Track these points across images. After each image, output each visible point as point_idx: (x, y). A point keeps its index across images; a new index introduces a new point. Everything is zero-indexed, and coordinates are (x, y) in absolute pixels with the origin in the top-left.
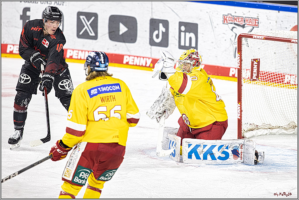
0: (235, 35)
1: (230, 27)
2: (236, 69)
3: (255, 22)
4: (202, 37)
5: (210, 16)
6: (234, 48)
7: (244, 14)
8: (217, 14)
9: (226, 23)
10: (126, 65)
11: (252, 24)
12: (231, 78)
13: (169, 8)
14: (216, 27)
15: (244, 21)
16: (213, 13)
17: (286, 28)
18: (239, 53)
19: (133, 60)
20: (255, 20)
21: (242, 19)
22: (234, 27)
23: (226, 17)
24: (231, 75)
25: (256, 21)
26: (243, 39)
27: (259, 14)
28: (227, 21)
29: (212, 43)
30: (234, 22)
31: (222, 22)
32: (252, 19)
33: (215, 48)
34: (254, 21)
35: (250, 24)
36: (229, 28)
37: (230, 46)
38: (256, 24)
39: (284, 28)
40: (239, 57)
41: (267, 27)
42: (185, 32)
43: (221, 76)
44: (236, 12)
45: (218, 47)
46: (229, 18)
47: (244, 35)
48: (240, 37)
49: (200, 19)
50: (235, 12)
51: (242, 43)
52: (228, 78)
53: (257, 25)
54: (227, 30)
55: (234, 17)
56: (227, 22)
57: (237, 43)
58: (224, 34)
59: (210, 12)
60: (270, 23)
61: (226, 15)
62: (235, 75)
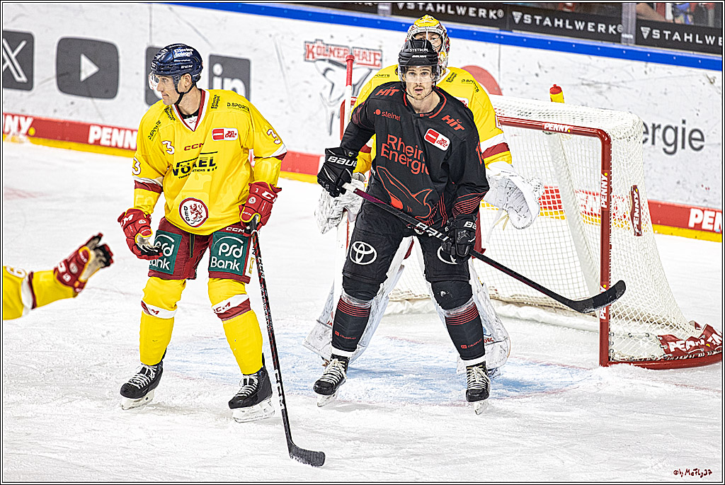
0: (331, 85)
1: (319, 68)
3: (375, 59)
4: (260, 88)
5: (278, 44)
6: (328, 114)
7: (350, 41)
8: (293, 39)
9: (311, 59)
10: (93, 147)
11: (368, 63)
13: (189, 24)
14: (288, 68)
16: (283, 38)
19: (109, 137)
20: (375, 54)
21: (346, 52)
22: (328, 69)
23: (311, 47)
25: (377, 57)
27: (383, 40)
28: (313, 55)
29: (282, 101)
30: (327, 58)
31: (302, 58)
32: (367, 52)
33: (287, 113)
34: (372, 56)
35: (364, 61)
36: (316, 70)
37: (321, 109)
38: (377, 62)
42: (223, 76)
43: (300, 172)
44: (334, 35)
45: (294, 111)
46: (319, 49)
49: (255, 50)
50: (332, 37)
53: (379, 66)
54: (312, 76)
55: (329, 47)
56: (313, 58)
58: (307, 82)
59: (277, 35)
61: (311, 43)
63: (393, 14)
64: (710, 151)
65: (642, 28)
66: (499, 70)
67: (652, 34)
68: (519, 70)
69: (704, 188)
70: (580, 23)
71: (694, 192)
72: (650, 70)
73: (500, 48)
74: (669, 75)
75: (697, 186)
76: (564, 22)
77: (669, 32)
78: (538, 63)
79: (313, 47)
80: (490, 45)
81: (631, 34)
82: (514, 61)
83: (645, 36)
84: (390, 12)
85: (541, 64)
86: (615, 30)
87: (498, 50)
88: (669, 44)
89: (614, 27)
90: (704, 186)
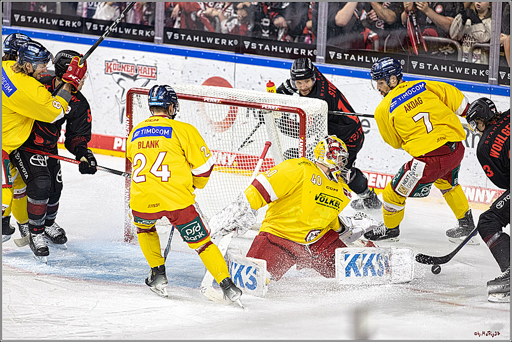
0: (122, 89)
1: (115, 78)
2: (122, 139)
3: (152, 73)
6: (121, 109)
7: (136, 60)
8: (97, 59)
9: (109, 72)
11: (147, 75)
12: (115, 152)
14: (94, 79)
15: (136, 70)
16: (91, 58)
17: (196, 81)
18: (128, 116)
20: (152, 69)
21: (133, 68)
22: (120, 80)
23: (109, 65)
24: (115, 148)
25: (153, 71)
26: (135, 96)
27: (158, 60)
28: (111, 70)
30: (121, 71)
31: (104, 72)
32: (147, 68)
34: (150, 70)
35: (145, 74)
36: (113, 80)
37: (115, 105)
38: (153, 75)
39: (193, 81)
40: (128, 122)
41: (168, 80)
43: (101, 148)
44: (125, 56)
45: (98, 107)
46: (115, 66)
47: (136, 89)
48: (130, 94)
50: (123, 58)
51: (133, 102)
52: (111, 152)
53: (154, 77)
54: (110, 83)
55: (121, 64)
56: (111, 72)
57: (126, 101)
58: (107, 88)
60: (173, 74)
61: (110, 62)
62: (121, 147)
63: (164, 43)
64: (374, 134)
65: (330, 52)
66: (235, 80)
67: (337, 56)
68: (248, 80)
69: (369, 159)
70: (289, 49)
71: (363, 161)
72: (335, 80)
73: (235, 65)
74: (348, 83)
75: (365, 157)
76: (278, 48)
77: (348, 55)
78: (261, 75)
79: (111, 64)
80: (228, 63)
81: (323, 56)
82: (245, 74)
83: (332, 57)
84: (162, 41)
85: (262, 76)
86: (312, 53)
87: (234, 66)
88: (347, 63)
89: (311, 51)
90: (370, 157)
